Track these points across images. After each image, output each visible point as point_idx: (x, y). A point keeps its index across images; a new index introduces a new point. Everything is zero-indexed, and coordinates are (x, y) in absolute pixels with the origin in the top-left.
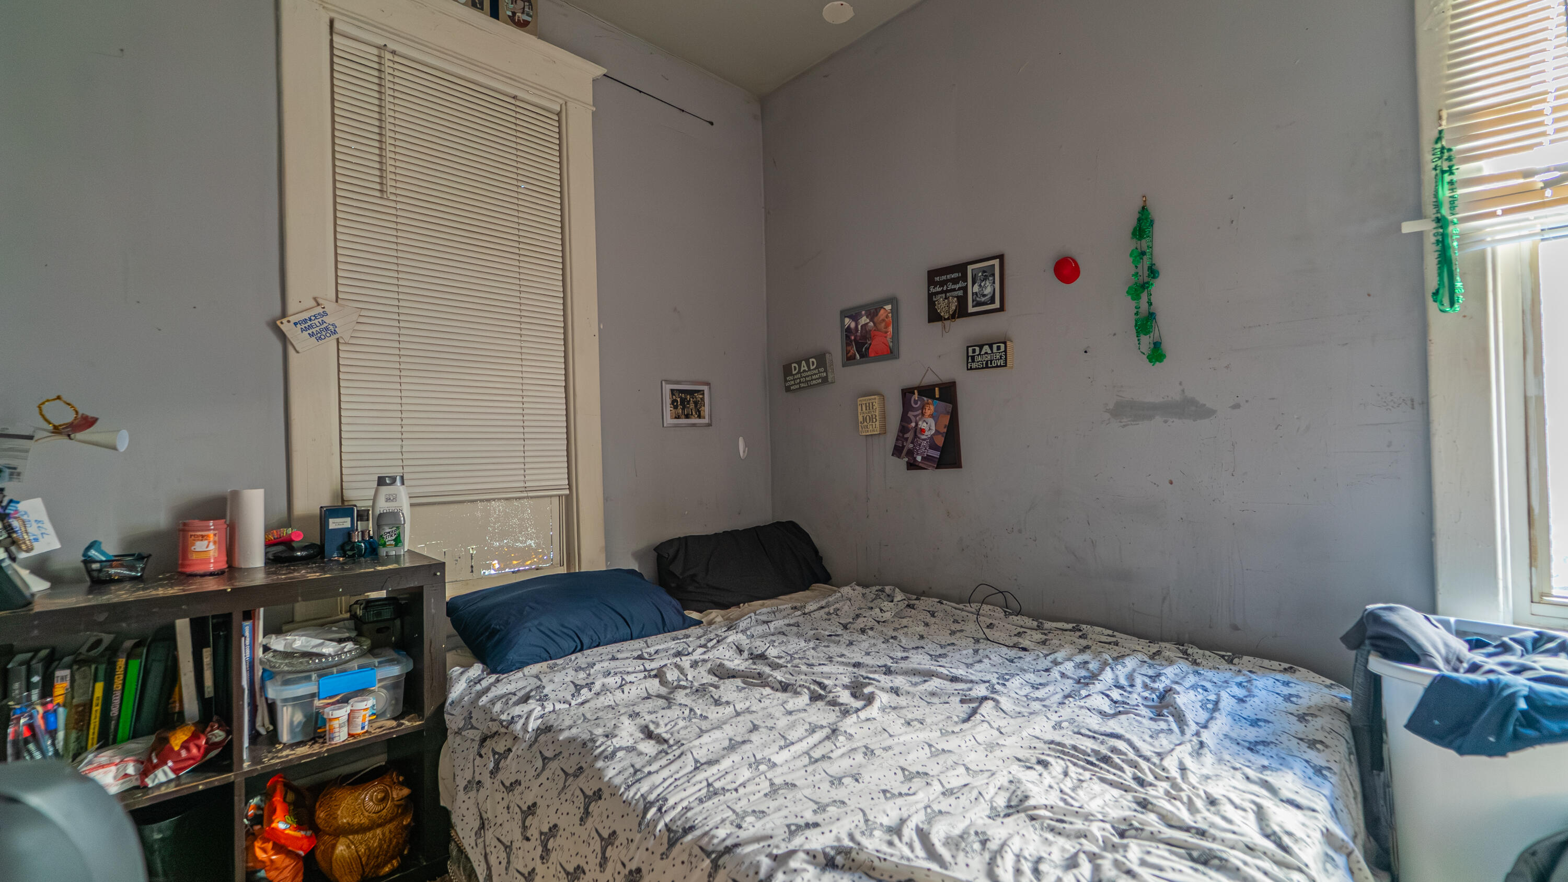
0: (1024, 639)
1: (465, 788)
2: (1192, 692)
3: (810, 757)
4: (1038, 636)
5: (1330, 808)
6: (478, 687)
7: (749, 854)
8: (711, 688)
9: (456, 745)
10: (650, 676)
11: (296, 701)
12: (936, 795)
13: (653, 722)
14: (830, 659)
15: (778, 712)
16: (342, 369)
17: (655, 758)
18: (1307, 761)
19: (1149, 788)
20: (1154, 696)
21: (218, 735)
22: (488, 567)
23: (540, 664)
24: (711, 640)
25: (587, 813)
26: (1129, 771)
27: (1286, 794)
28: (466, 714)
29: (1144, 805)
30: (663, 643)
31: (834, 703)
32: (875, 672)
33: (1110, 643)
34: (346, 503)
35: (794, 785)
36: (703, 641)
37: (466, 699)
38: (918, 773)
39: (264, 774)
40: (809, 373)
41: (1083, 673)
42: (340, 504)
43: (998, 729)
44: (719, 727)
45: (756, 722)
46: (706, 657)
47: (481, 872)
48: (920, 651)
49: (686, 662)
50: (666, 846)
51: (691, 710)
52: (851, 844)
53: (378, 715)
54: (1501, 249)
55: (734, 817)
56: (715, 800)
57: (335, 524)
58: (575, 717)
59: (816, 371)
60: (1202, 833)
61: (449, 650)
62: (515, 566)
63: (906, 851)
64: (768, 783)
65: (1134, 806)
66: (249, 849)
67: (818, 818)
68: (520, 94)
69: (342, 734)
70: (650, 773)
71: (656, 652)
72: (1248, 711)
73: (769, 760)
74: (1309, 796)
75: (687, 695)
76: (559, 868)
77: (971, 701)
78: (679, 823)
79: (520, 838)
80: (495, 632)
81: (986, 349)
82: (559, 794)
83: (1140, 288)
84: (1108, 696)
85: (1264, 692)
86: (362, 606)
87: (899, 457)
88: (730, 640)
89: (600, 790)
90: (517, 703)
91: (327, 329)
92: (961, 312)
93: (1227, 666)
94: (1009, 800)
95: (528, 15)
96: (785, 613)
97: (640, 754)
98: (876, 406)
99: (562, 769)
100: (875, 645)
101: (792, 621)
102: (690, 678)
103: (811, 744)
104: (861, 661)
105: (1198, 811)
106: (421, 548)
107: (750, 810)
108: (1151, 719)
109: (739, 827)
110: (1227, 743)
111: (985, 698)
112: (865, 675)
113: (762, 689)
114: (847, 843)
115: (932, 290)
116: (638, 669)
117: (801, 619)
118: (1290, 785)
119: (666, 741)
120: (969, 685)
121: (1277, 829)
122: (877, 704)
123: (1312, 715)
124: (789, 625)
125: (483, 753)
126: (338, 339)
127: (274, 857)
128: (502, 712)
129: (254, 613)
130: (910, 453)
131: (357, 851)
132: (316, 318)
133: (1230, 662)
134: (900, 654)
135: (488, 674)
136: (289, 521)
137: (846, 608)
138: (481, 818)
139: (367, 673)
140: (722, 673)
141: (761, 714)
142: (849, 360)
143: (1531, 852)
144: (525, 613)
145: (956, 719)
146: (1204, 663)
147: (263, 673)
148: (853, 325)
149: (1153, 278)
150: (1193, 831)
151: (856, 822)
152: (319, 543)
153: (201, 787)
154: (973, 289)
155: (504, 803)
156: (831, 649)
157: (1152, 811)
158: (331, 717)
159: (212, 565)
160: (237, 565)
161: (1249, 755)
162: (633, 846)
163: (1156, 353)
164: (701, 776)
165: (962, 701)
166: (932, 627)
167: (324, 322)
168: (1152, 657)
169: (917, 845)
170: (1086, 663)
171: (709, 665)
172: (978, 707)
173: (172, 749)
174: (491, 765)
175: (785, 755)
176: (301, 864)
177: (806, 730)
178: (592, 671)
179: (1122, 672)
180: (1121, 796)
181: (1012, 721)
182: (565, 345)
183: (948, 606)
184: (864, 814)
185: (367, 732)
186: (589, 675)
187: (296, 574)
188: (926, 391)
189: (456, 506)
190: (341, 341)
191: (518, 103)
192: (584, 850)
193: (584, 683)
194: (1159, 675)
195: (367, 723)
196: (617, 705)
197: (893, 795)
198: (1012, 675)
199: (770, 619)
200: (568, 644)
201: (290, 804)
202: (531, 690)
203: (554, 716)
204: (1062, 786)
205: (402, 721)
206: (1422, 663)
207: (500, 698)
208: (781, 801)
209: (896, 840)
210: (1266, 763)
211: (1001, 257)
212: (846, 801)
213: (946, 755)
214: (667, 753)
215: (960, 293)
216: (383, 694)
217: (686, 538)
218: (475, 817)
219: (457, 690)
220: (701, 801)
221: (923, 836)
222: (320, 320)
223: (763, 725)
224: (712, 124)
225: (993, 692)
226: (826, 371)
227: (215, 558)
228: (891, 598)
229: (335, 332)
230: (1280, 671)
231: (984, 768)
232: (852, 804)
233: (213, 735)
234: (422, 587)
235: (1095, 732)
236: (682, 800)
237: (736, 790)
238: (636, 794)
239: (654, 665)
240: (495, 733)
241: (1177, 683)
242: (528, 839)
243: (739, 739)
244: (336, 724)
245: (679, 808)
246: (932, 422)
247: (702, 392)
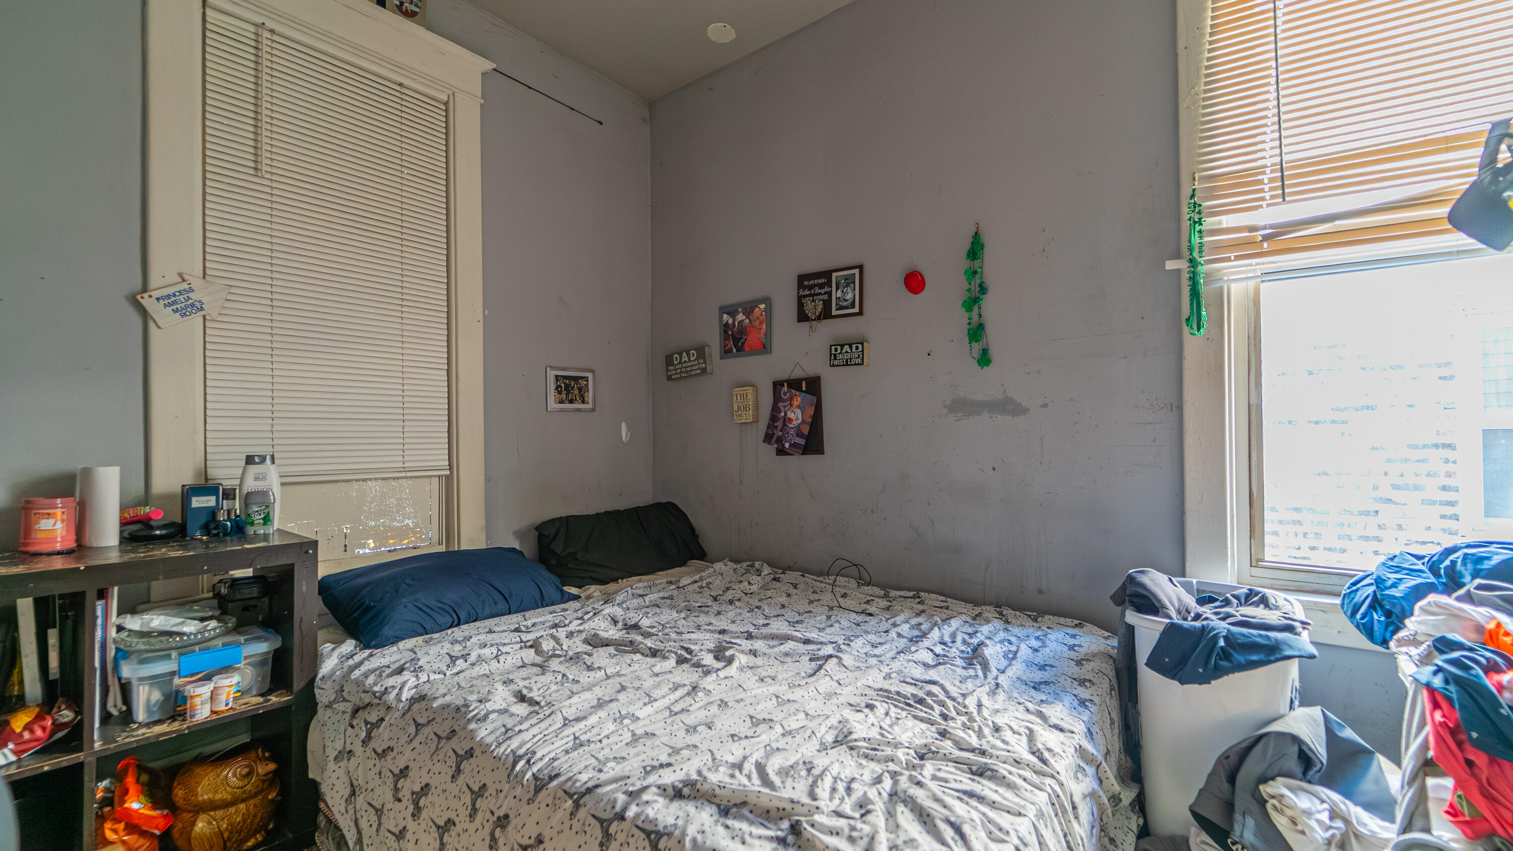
0: (872, 606)
1: (335, 759)
2: (999, 645)
3: (671, 711)
4: (884, 603)
5: (1086, 730)
6: (351, 662)
7: (607, 793)
8: (585, 656)
9: (326, 718)
10: (526, 647)
11: (154, 680)
12: (777, 736)
13: (526, 687)
14: (699, 627)
15: (646, 674)
16: (208, 346)
17: (527, 718)
18: (1075, 695)
19: (950, 722)
20: (969, 650)
21: (67, 715)
22: (363, 546)
23: (415, 639)
24: (588, 613)
25: (458, 771)
26: (937, 708)
27: (1054, 720)
28: (337, 687)
29: (943, 734)
30: (541, 617)
31: (697, 665)
32: (738, 637)
33: (942, 608)
34: (210, 482)
35: (654, 735)
36: (580, 614)
37: (338, 673)
38: (764, 719)
39: (118, 753)
40: (690, 364)
41: (916, 633)
42: (203, 482)
43: (837, 681)
44: (589, 689)
45: (624, 684)
46: (581, 628)
47: (351, 837)
48: (780, 618)
49: (561, 633)
50: (532, 792)
51: (564, 675)
52: (698, 778)
53: (243, 693)
54: (1234, 287)
55: (597, 763)
56: (581, 751)
57: (197, 502)
58: (450, 686)
59: (696, 362)
60: (983, 753)
61: (322, 628)
62: (391, 545)
63: (745, 781)
64: (630, 734)
65: (937, 736)
66: (100, 830)
67: (672, 760)
68: (406, 82)
69: (203, 711)
70: (520, 731)
71: (533, 625)
72: (1039, 658)
73: (633, 715)
74: (1071, 721)
75: (561, 663)
76: (431, 824)
77: (818, 659)
78: (546, 772)
79: (391, 799)
80: (368, 609)
81: (847, 348)
82: (432, 755)
83: (973, 302)
84: (932, 650)
85: (1055, 643)
86: (227, 585)
87: (769, 443)
88: (606, 612)
89: (472, 749)
90: (390, 675)
91: (192, 305)
92: (826, 314)
93: (1032, 623)
94: (837, 736)
95: (416, 5)
96: (660, 587)
97: (512, 715)
98: (750, 396)
99: (435, 733)
100: (740, 614)
101: (666, 595)
102: (565, 647)
103: (673, 700)
104: (726, 628)
105: (984, 737)
106: (291, 527)
107: (611, 757)
108: (964, 668)
109: (600, 771)
110: (1018, 684)
111: (831, 656)
112: (728, 640)
113: (632, 655)
114: (694, 777)
115: (802, 293)
116: (514, 640)
117: (675, 593)
118: (1058, 714)
119: (537, 703)
120: (819, 646)
121: (1040, 746)
122: (736, 664)
123: (1087, 660)
124: (663, 598)
125: (354, 723)
126: (204, 317)
127: (125, 838)
128: (375, 684)
129: (107, 593)
130: (780, 440)
131: (219, 828)
132: (181, 294)
133: (1035, 620)
134: (762, 622)
135: (361, 650)
136: (146, 499)
137: (718, 582)
138: (352, 785)
139: (231, 652)
140: (596, 642)
141: (629, 676)
142: (726, 353)
143: (1225, 756)
144: (400, 590)
145: (803, 674)
146: (1014, 621)
147: (116, 653)
148: (730, 321)
149: (983, 294)
150: (977, 751)
151: (705, 761)
152: (180, 521)
153: (46, 768)
154: (836, 294)
155: (377, 770)
156: (701, 619)
157: (949, 739)
158: (192, 694)
159: (58, 544)
160: (87, 543)
161: (1033, 692)
162: (502, 795)
163: (984, 359)
164: (569, 731)
165: (811, 660)
166: (794, 597)
167: (189, 298)
168: (974, 619)
169: (755, 776)
170: (920, 624)
171: (584, 636)
172: (824, 664)
173: (13, 731)
174: (364, 734)
175: (648, 710)
176: (156, 842)
177: (670, 689)
178: (468, 644)
179: (947, 631)
180: (928, 729)
181: (850, 674)
182: (449, 329)
183: (809, 578)
184: (712, 754)
185: (231, 708)
186: (465, 647)
187: (155, 552)
188: (794, 384)
189: (330, 486)
190: (207, 317)
191: (403, 90)
192: (455, 804)
193: (460, 654)
194: (976, 632)
195: (231, 700)
196: (492, 674)
197: (740, 738)
198: (857, 637)
199: (646, 592)
200: (447, 619)
201: (143, 784)
202: (406, 663)
203: (428, 686)
204: (882, 724)
205: (269, 697)
206: (1160, 614)
207: (373, 671)
208: (640, 747)
209: (737, 773)
210: (1044, 698)
211: (861, 267)
212: (698, 745)
213: (790, 704)
214: (538, 713)
215: (826, 297)
216: (249, 671)
217: (567, 517)
218: (346, 784)
219: (328, 665)
220: (567, 752)
221: (761, 768)
222: (185, 296)
223: (631, 686)
224: (601, 123)
225: (838, 651)
226: (705, 362)
227: (62, 537)
228: (759, 572)
229: (202, 309)
230: (1072, 627)
231: (822, 713)
232: (704, 747)
233: (61, 716)
234: (293, 564)
235: (917, 680)
236: (549, 752)
237: (600, 741)
238: (506, 750)
239: (531, 636)
240: (368, 705)
241: (990, 638)
242: (399, 800)
243: (607, 698)
244: (197, 701)
245: (546, 759)
246: (799, 412)
247: (586, 379)
